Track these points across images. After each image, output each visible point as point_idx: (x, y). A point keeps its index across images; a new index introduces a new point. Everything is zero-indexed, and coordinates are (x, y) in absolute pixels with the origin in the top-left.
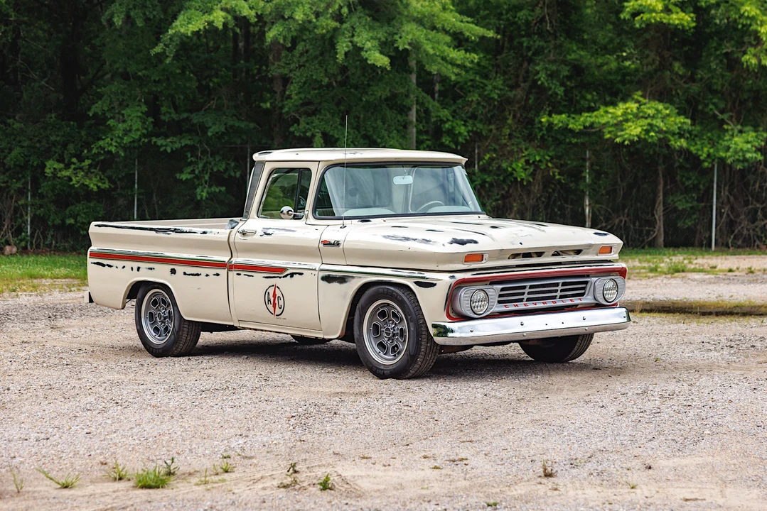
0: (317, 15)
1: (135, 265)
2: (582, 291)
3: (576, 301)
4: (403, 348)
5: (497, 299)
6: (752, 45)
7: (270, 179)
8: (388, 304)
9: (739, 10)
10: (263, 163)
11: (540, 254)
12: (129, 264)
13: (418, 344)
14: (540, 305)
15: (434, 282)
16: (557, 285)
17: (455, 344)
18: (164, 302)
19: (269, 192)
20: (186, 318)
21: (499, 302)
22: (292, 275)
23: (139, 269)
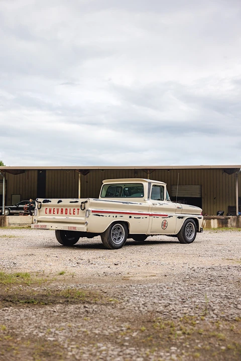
1: (115, 215)
10: (151, 183)
12: (112, 215)
15: (201, 217)
18: (119, 228)
23: (116, 217)
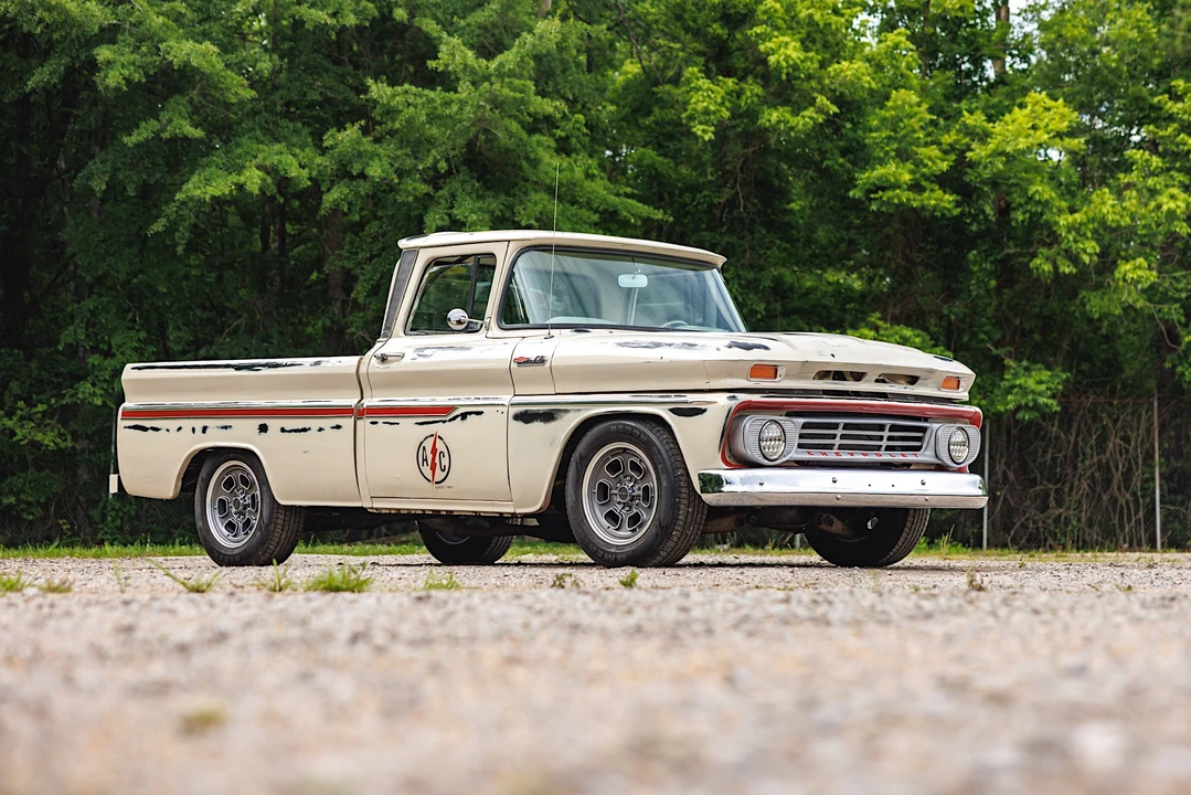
0: (401, 173)
1: (199, 423)
2: (918, 444)
3: (910, 457)
4: (648, 518)
5: (797, 441)
6: (1045, 244)
7: (426, 276)
8: (625, 449)
9: (1026, 190)
10: (415, 251)
11: (858, 376)
12: (187, 424)
13: (674, 507)
14: (858, 456)
15: (703, 407)
16: (881, 428)
17: (735, 503)
18: (245, 481)
19: (423, 293)
20: (282, 502)
21: (800, 446)
22: (464, 416)
23: (205, 429)
